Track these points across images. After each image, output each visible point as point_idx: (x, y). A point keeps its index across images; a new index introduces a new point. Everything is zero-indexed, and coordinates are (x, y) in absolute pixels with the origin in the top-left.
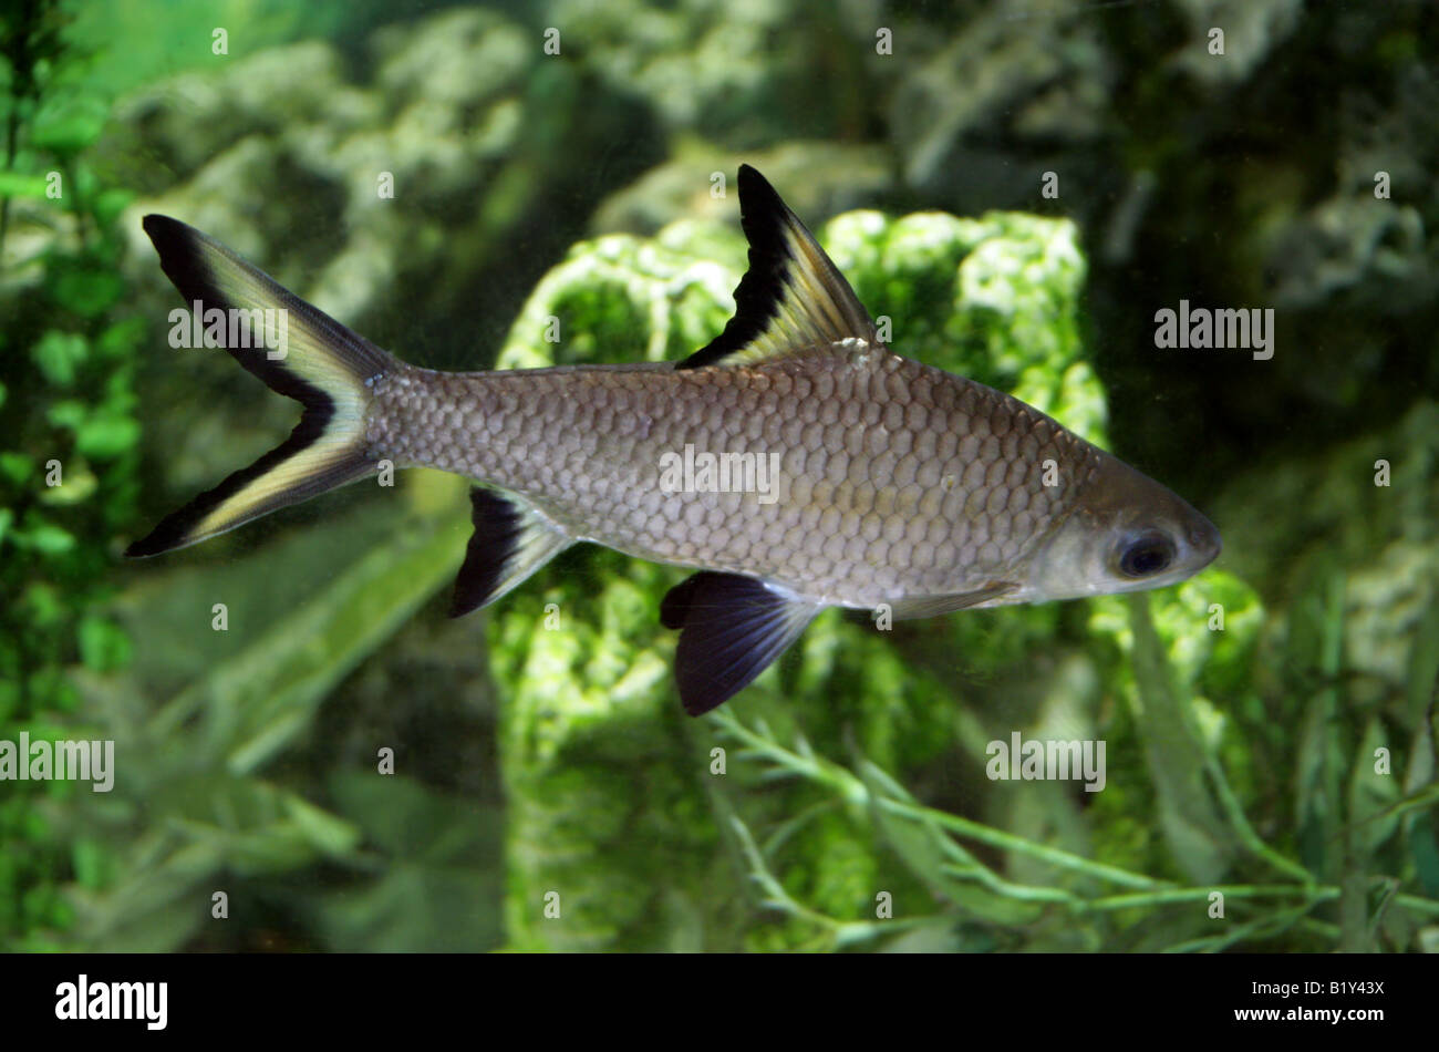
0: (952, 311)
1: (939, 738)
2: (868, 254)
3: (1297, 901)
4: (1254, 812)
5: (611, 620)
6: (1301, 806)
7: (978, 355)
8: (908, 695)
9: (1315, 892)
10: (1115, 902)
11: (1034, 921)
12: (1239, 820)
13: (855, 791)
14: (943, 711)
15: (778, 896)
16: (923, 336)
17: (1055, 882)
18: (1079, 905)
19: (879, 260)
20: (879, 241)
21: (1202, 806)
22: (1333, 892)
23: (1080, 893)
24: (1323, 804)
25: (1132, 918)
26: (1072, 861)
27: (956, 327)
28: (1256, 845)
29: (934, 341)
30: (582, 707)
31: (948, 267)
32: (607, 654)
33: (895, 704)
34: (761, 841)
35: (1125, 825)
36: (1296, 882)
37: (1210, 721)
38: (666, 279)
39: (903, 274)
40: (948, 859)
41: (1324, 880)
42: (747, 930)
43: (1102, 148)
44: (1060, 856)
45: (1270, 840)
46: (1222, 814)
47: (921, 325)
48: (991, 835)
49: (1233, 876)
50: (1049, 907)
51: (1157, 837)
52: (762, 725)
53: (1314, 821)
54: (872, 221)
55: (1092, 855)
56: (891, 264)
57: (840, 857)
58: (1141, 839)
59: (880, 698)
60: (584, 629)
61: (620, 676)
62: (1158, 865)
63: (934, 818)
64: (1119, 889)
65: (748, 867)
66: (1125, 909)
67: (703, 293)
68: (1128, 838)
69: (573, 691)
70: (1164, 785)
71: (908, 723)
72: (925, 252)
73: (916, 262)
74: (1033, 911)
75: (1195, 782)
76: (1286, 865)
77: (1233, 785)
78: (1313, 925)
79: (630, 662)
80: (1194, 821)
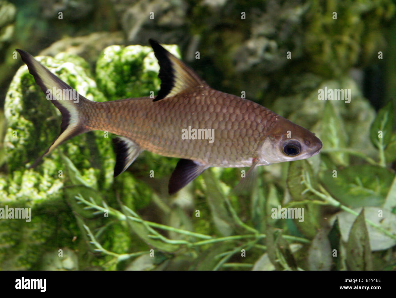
0: (142, 73)
1: (147, 200)
2: (117, 58)
3: (253, 239)
4: (240, 215)
5: (46, 171)
6: (253, 212)
7: (151, 86)
8: (137, 188)
9: (259, 236)
10: (200, 243)
11: (177, 250)
12: (235, 216)
13: (122, 217)
14: (147, 192)
15: (100, 248)
16: (134, 81)
17: (183, 239)
18: (190, 245)
19: (120, 59)
20: (119, 53)
21: (225, 213)
22: (263, 236)
23: (191, 242)
24: (259, 211)
25: (206, 248)
26: (187, 233)
27: (144, 78)
28: (241, 223)
29: (138, 83)
30: (38, 197)
31: (140, 60)
32: (45, 181)
33: (133, 191)
34: (94, 233)
35: (203, 222)
36: (253, 233)
37: (226, 189)
38: (56, 67)
39: (127, 63)
40: (151, 233)
41: (261, 232)
42: (93, 260)
43: (184, 28)
44: (184, 232)
45: (245, 222)
46: (230, 215)
47: (133, 78)
48: (163, 227)
49: (235, 233)
50: (181, 246)
51: (212, 225)
52: (92, 199)
53: (257, 216)
54: (117, 48)
55: (194, 231)
56: (123, 60)
57: (120, 237)
58: (207, 225)
59: (129, 189)
60: (38, 174)
61: (49, 187)
62: (213, 232)
63: (147, 223)
64: (202, 239)
65: (90, 240)
66: (204, 245)
67: (67, 71)
68: (204, 225)
69: (35, 193)
70: (213, 207)
71: (137, 196)
72: (133, 56)
73: (131, 59)
74: (176, 247)
75: (222, 206)
76: (249, 229)
77: (233, 207)
78: (259, 246)
79: (52, 184)
80: (222, 218)
